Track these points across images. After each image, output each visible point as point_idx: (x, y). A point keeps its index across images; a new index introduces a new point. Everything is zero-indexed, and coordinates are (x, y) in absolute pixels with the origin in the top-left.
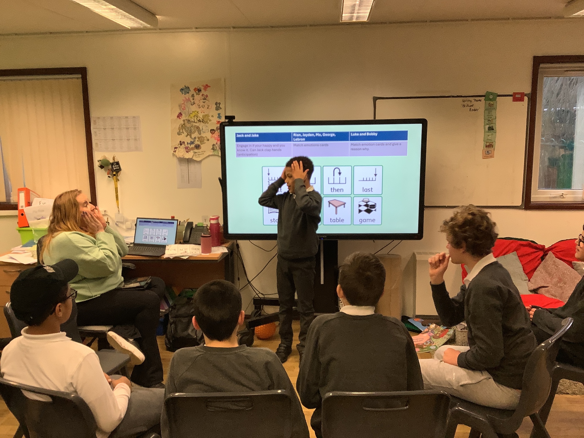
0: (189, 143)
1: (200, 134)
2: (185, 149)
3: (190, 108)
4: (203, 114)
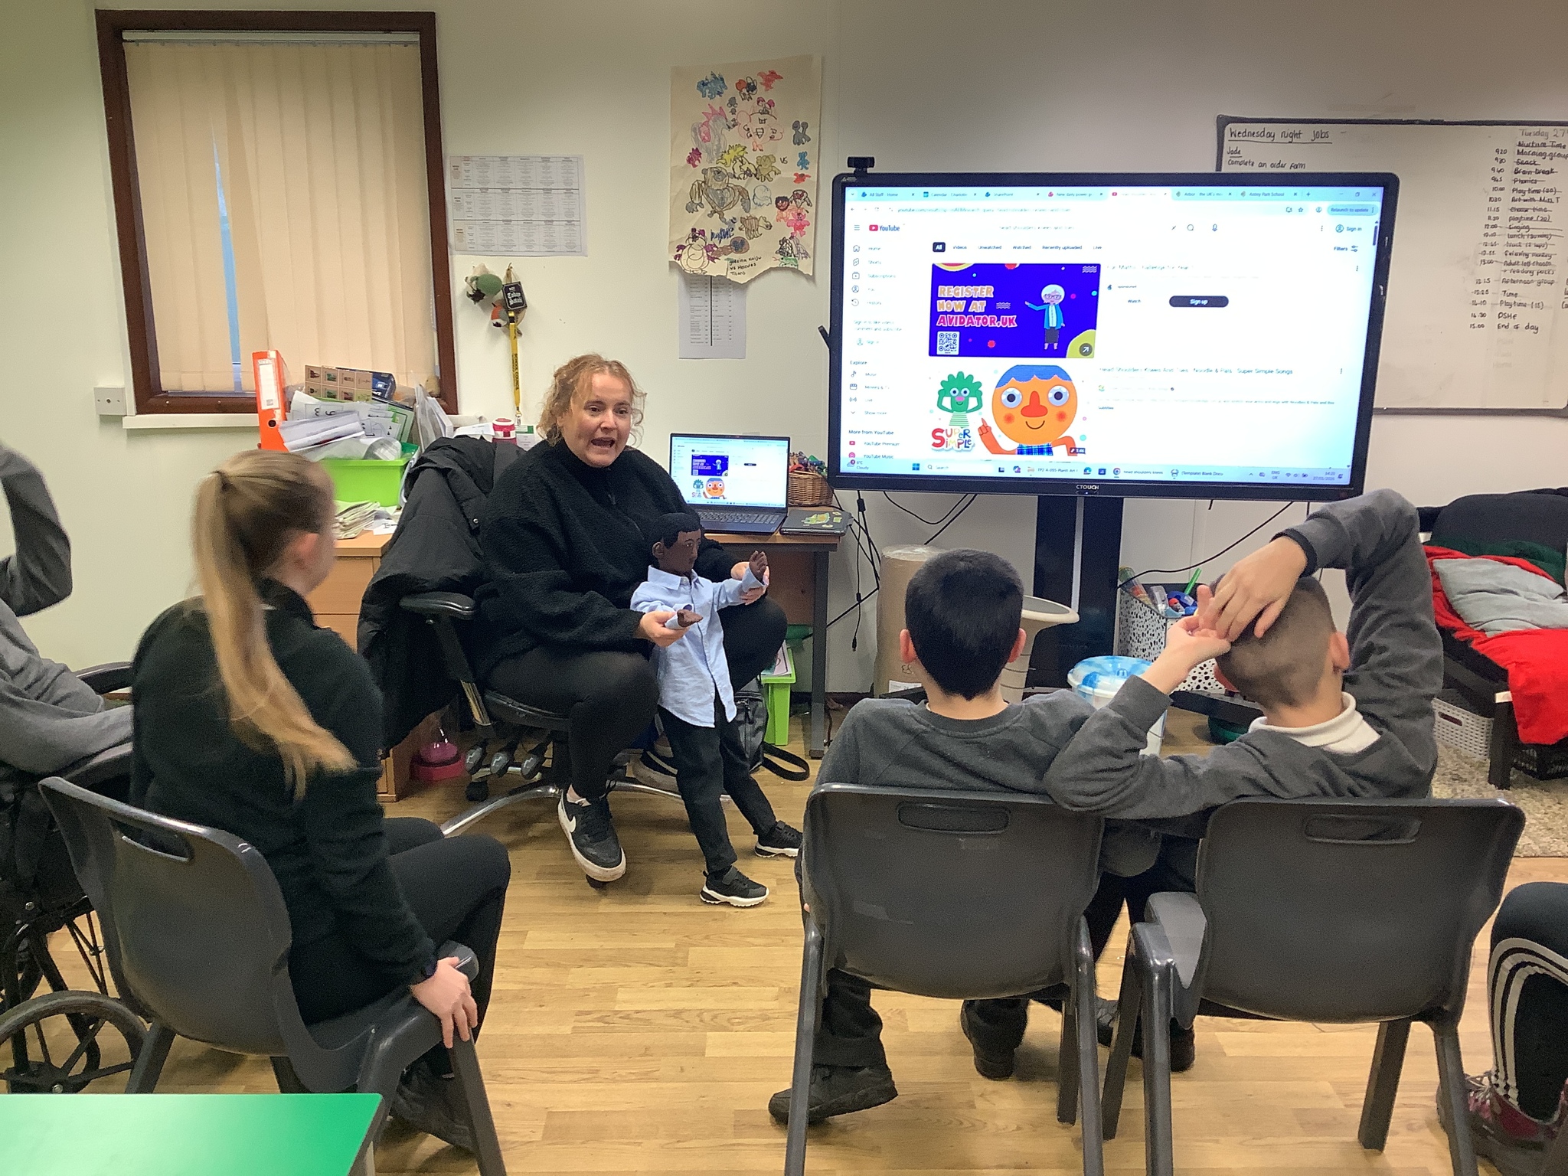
0: (717, 236)
1: (747, 210)
2: (705, 251)
3: (722, 138)
4: (759, 153)
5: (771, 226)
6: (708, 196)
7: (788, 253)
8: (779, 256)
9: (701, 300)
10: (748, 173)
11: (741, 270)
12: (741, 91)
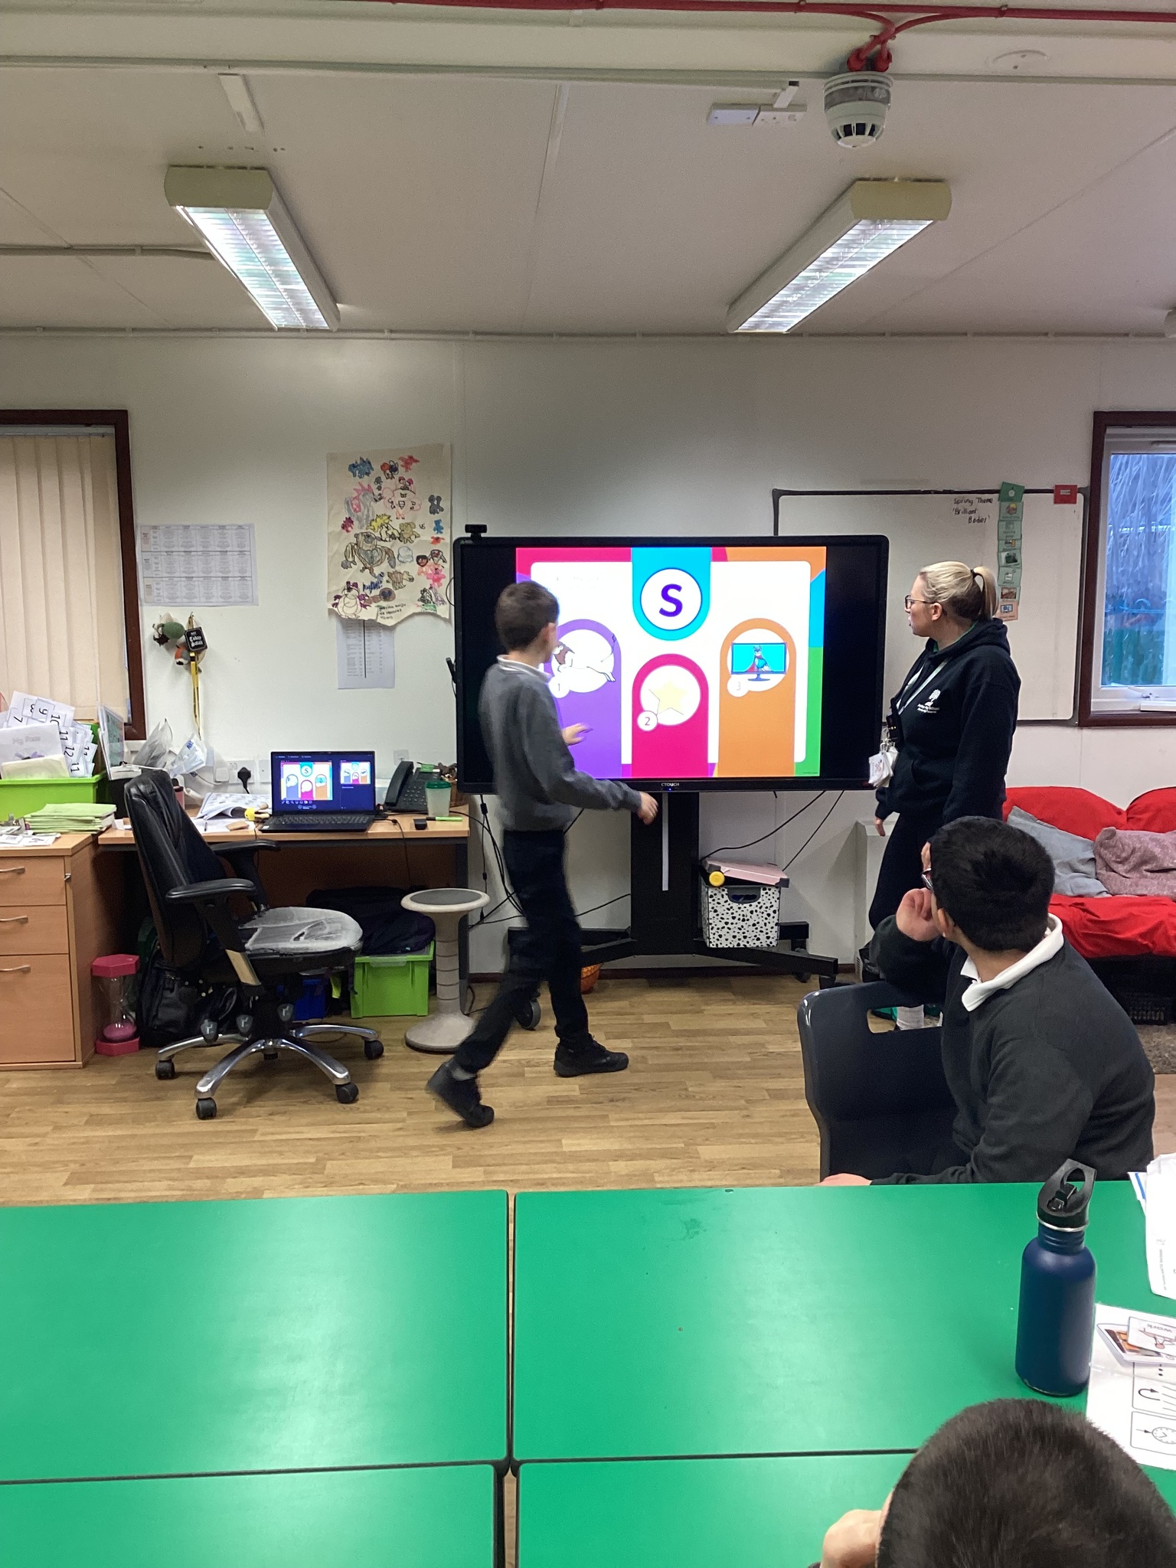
0: (368, 587)
1: (393, 565)
2: (358, 599)
3: (371, 509)
4: (401, 521)
5: (413, 579)
6: (360, 555)
7: (428, 600)
8: (421, 603)
9: (355, 639)
10: (392, 537)
11: (389, 615)
12: (385, 472)
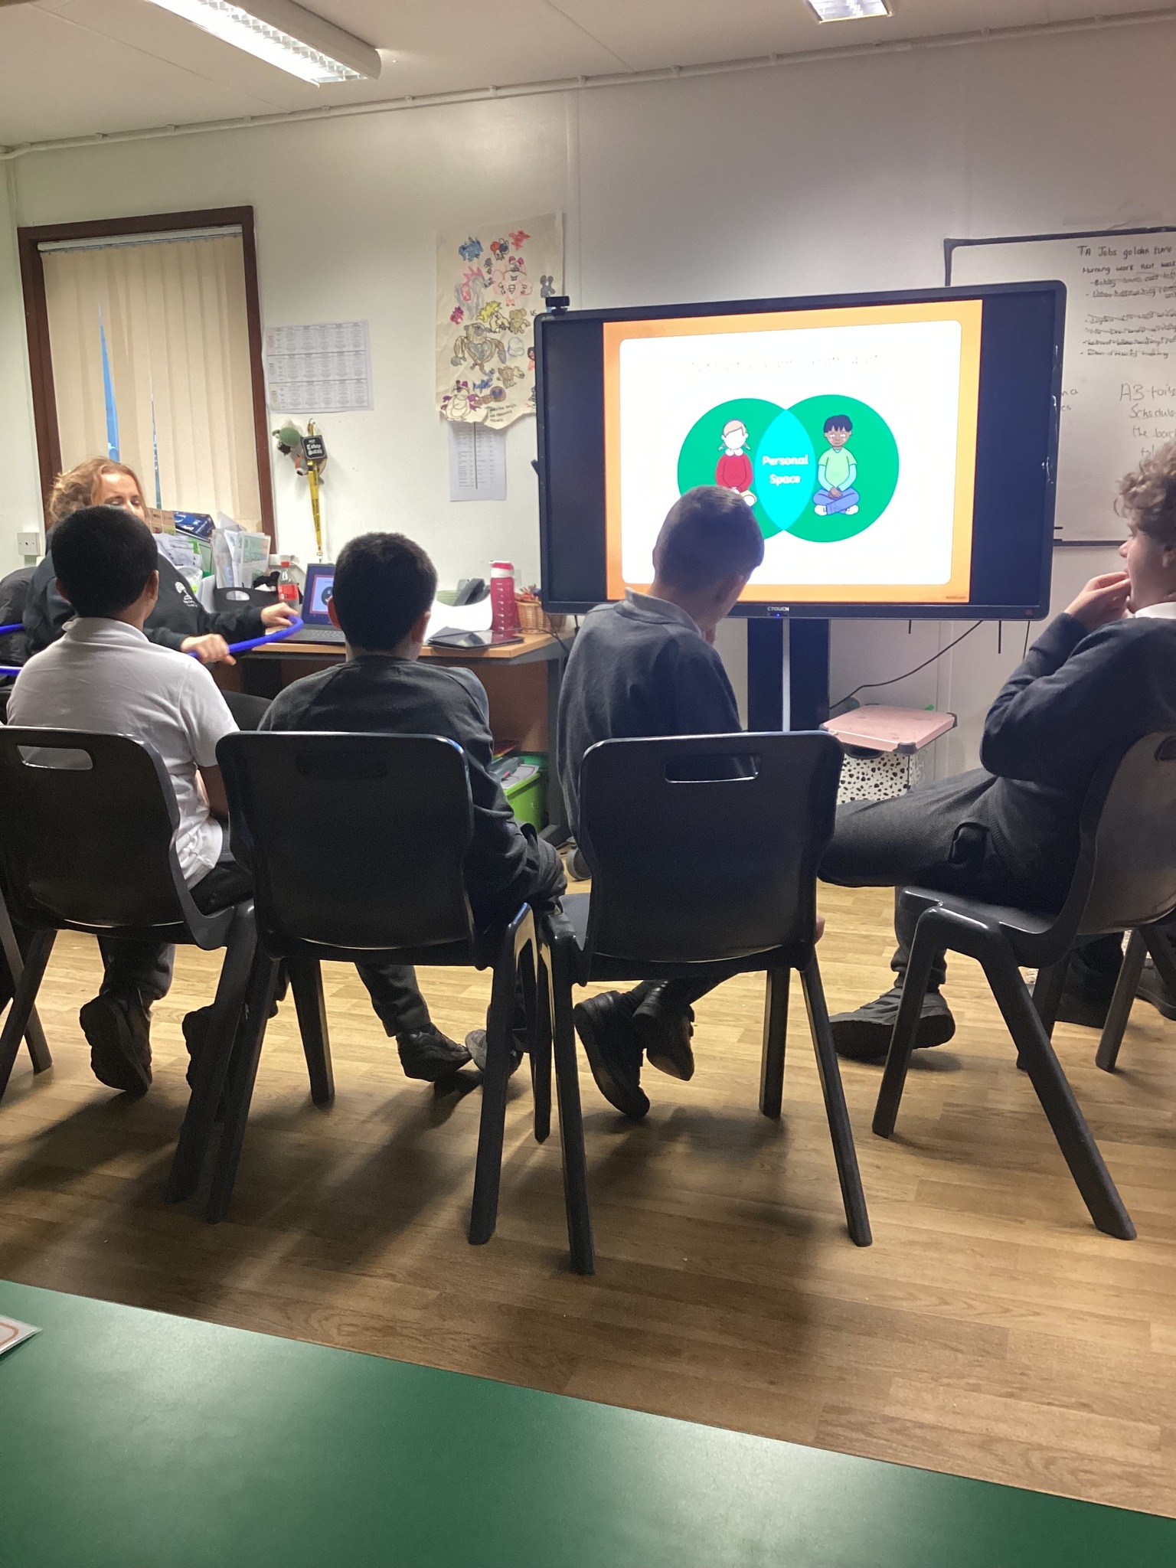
0: (479, 387)
1: (503, 362)
2: (468, 401)
3: (481, 296)
4: (511, 308)
5: (524, 375)
6: (470, 350)
9: (466, 447)
10: (502, 327)
11: (499, 418)
12: (494, 251)
